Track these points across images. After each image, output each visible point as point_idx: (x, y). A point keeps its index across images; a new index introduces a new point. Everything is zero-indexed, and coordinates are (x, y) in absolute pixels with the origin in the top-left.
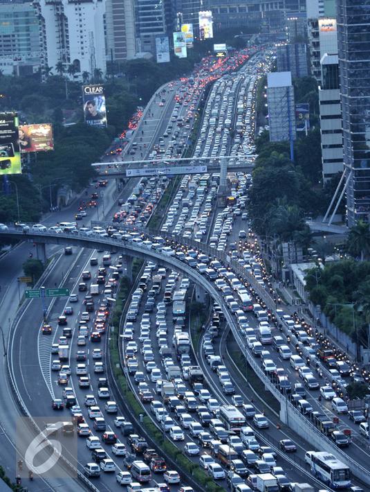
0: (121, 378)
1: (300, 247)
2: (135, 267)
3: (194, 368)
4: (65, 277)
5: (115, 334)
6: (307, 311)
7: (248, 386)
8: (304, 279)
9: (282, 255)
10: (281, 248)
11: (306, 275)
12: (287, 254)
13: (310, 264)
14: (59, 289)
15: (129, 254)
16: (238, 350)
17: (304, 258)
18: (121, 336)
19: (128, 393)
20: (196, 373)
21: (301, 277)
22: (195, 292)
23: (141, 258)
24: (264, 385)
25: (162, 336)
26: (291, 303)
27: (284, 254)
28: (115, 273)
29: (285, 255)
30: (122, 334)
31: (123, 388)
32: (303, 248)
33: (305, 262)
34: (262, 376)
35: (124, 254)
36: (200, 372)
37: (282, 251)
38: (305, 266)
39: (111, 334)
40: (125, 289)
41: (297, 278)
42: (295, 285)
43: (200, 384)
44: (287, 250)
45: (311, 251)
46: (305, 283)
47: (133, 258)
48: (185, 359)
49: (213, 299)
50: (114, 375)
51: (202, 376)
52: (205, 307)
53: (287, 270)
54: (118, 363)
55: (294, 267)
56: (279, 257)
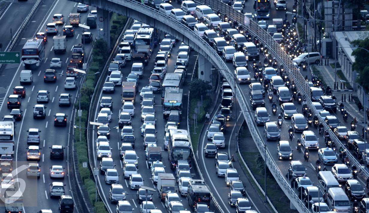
0: (89, 182)
1: (349, 7)
2: (114, 27)
3: (197, 183)
4: (15, 37)
5: (82, 121)
6: (355, 99)
7: (267, 202)
8: (353, 54)
9: (323, 18)
10: (323, 8)
11: (356, 48)
12: (330, 18)
13: (363, 32)
14: (6, 53)
15: (107, 8)
16: (253, 151)
17: (354, 24)
18: (91, 123)
19: (97, 204)
20: (200, 190)
21: (349, 51)
22: (197, 66)
23: (124, 14)
24: (289, 201)
25: (149, 131)
26: (332, 87)
27: (326, 17)
28: (85, 33)
29: (328, 18)
30: (93, 121)
31: (92, 197)
32: (355, 10)
33: (355, 30)
34: (287, 189)
35: (100, 7)
36: (205, 189)
37: (323, 13)
38: (355, 36)
39: (77, 120)
40: (99, 58)
41: (343, 52)
42: (340, 61)
43: (206, 206)
44: (330, 11)
45: (365, 13)
46: (353, 59)
47: (112, 13)
48: (182, 168)
49: (222, 77)
50: (79, 178)
51: (208, 195)
52: (210, 88)
53: (329, 40)
54: (85, 161)
55: (339, 36)
56: (318, 21)
